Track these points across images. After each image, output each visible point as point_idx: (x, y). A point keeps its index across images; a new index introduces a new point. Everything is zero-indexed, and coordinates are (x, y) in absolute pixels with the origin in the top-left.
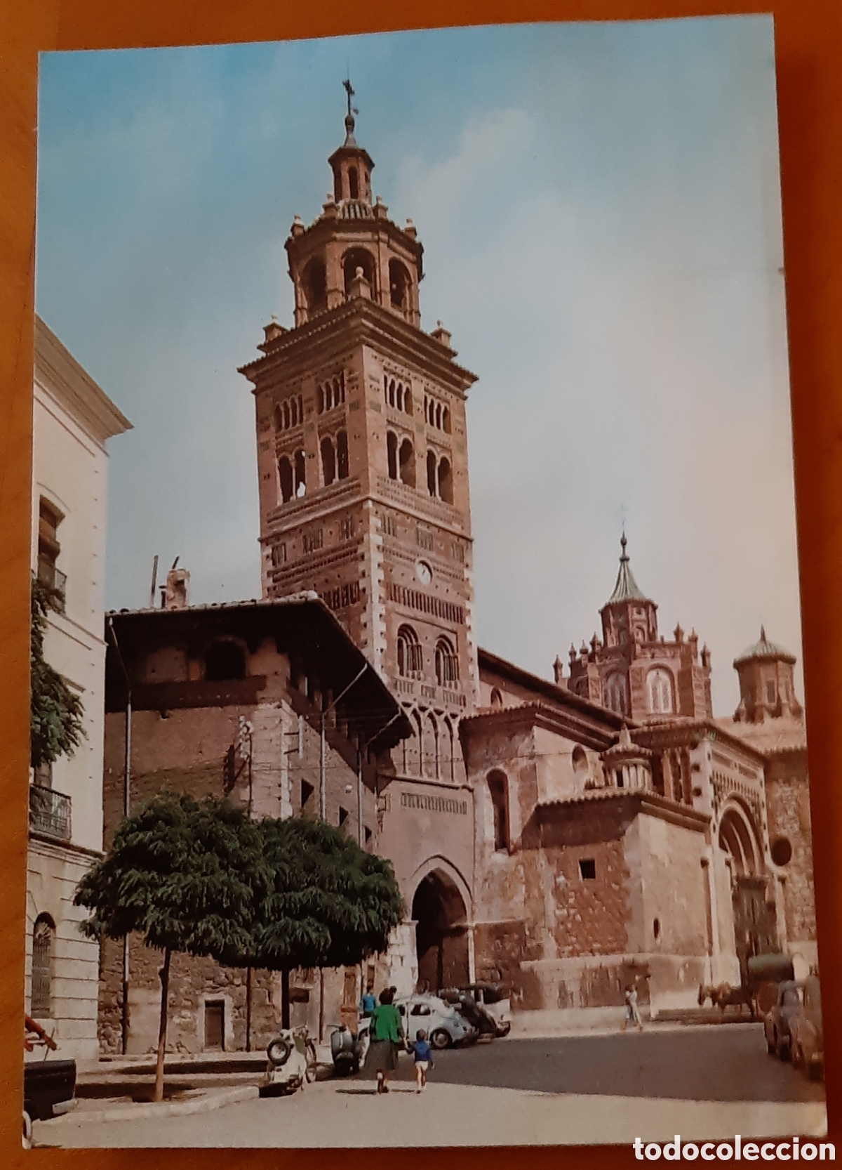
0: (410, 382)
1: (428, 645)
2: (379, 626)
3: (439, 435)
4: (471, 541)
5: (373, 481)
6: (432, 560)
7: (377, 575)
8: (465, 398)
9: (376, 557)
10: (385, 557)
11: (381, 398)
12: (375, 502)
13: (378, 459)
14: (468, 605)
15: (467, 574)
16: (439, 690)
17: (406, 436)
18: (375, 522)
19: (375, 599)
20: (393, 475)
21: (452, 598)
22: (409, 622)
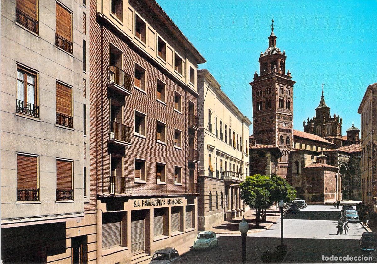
0: (283, 87)
1: (285, 138)
2: (277, 137)
3: (288, 96)
4: (293, 116)
5: (276, 109)
6: (286, 122)
7: (277, 127)
8: (293, 87)
9: (277, 124)
10: (278, 123)
11: (278, 92)
12: (277, 113)
13: (277, 104)
14: (292, 129)
15: (292, 123)
16: (287, 146)
17: (282, 98)
18: (277, 117)
19: (276, 132)
20: (280, 107)
21: (289, 129)
22: (282, 135)
